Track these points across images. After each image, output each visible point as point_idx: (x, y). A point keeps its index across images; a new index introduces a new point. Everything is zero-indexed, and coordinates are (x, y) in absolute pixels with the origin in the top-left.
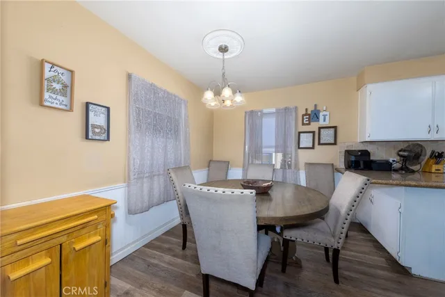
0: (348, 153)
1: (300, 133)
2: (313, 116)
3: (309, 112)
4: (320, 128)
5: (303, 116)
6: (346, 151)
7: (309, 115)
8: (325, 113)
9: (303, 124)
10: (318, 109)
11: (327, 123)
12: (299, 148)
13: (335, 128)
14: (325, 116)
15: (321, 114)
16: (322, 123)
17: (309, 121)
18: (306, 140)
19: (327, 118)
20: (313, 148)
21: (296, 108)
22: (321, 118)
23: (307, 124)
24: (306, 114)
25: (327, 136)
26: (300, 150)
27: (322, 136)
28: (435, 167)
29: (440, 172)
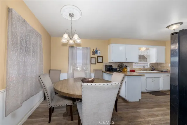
0: (106, 66)
1: (91, 58)
2: (96, 52)
3: (94, 50)
4: (98, 57)
5: (92, 51)
6: (106, 65)
7: (94, 51)
8: (99, 51)
9: (92, 55)
10: (97, 49)
11: (100, 55)
12: (91, 64)
13: (102, 57)
14: (99, 52)
15: (98, 51)
16: (98, 55)
17: (94, 53)
18: (93, 61)
19: (100, 53)
20: (96, 64)
21: (90, 48)
22: (98, 53)
23: (94, 55)
24: (93, 51)
25: (100, 60)
26: (91, 65)
27: (98, 60)
28: (126, 70)
29: (127, 71)
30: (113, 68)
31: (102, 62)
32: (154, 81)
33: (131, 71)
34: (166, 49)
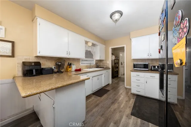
11: (2, 37)
28: (69, 69)
29: (71, 71)
30: (42, 67)
31: (13, 56)
32: (98, 79)
33: (76, 70)
34: (105, 48)
